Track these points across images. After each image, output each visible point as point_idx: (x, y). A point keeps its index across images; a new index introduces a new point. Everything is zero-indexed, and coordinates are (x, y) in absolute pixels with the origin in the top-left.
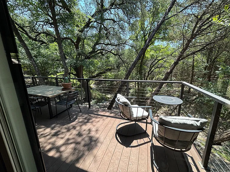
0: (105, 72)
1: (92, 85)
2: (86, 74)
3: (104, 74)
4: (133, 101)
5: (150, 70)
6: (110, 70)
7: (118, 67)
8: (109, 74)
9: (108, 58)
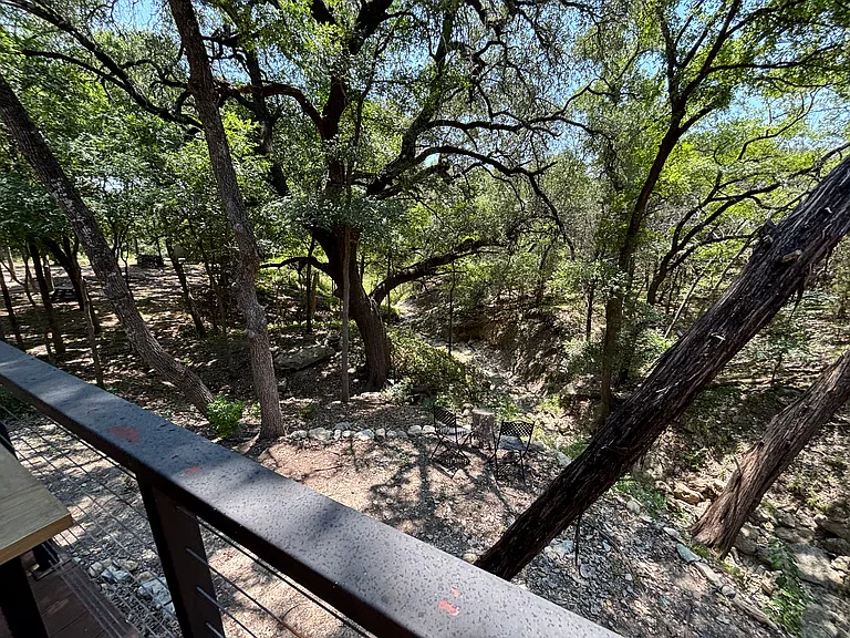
0: (452, 258)
1: (399, 303)
2: (375, 263)
3: (449, 266)
4: (573, 392)
5: (676, 248)
6: (474, 247)
7: (513, 233)
8: (468, 263)
9: (469, 192)
